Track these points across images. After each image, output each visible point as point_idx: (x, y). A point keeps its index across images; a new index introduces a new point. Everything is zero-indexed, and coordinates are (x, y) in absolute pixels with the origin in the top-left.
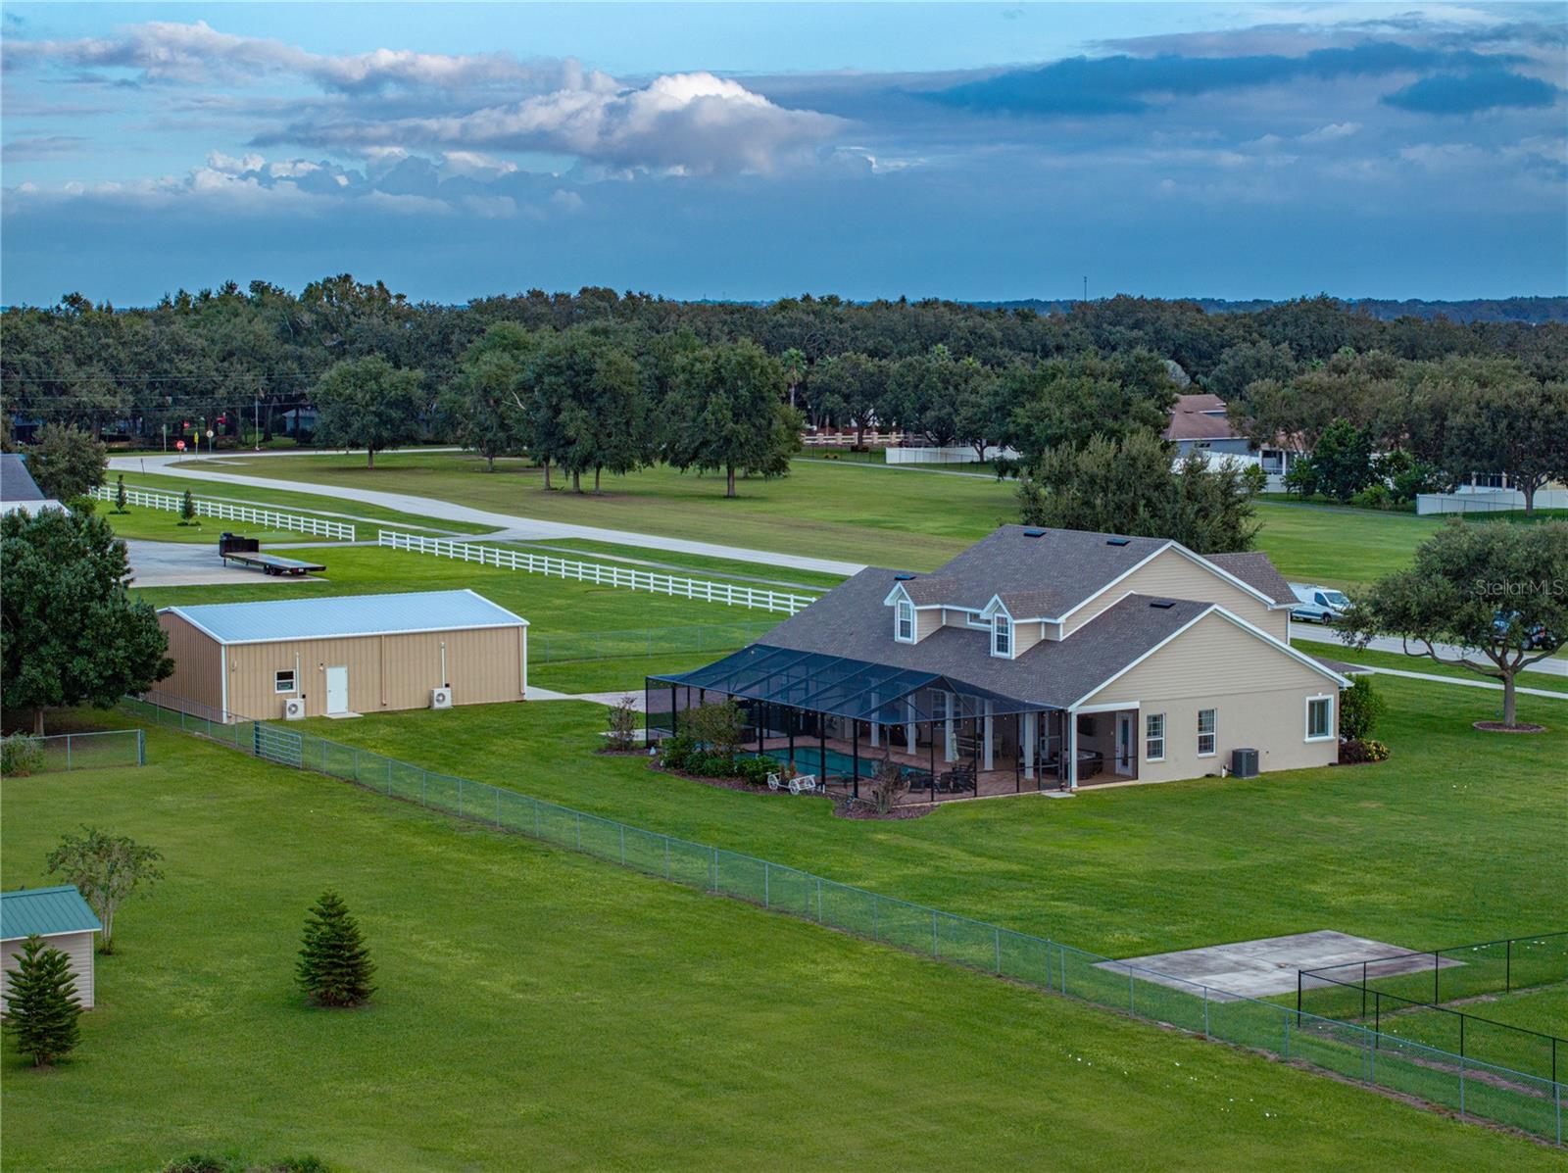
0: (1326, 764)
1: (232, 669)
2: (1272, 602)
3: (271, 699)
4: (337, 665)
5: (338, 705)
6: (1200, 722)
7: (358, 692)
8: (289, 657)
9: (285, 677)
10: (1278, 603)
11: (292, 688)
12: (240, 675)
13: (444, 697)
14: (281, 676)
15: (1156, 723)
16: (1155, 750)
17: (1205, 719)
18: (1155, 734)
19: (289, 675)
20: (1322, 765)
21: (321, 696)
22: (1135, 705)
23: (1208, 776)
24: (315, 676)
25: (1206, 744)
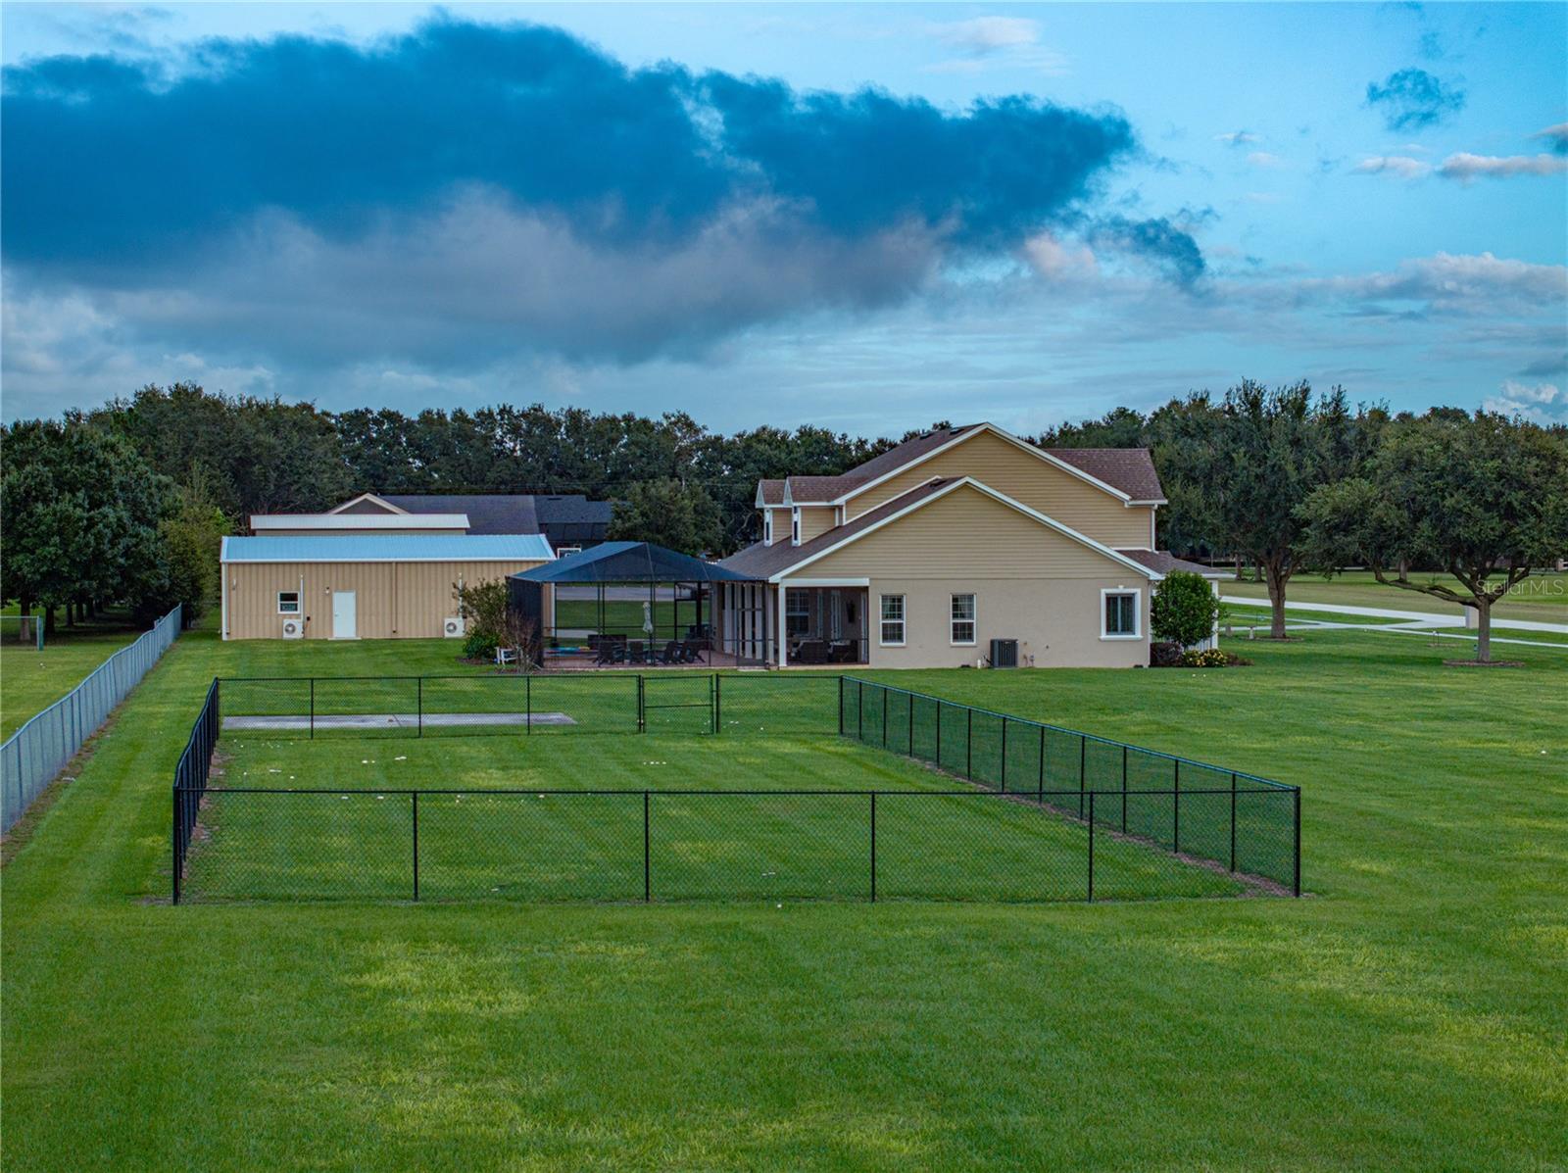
0: (1132, 666)
1: (231, 588)
2: (1127, 497)
3: (274, 619)
4: (344, 590)
5: (344, 626)
6: (955, 607)
7: (367, 618)
8: (294, 578)
9: (289, 599)
10: (1133, 498)
11: (296, 609)
12: (241, 592)
13: (455, 628)
14: (285, 597)
15: (894, 605)
16: (893, 633)
17: (960, 605)
18: (893, 617)
19: (293, 597)
20: (1127, 666)
21: (327, 618)
22: (864, 582)
23: (963, 666)
24: (320, 598)
25: (963, 632)
